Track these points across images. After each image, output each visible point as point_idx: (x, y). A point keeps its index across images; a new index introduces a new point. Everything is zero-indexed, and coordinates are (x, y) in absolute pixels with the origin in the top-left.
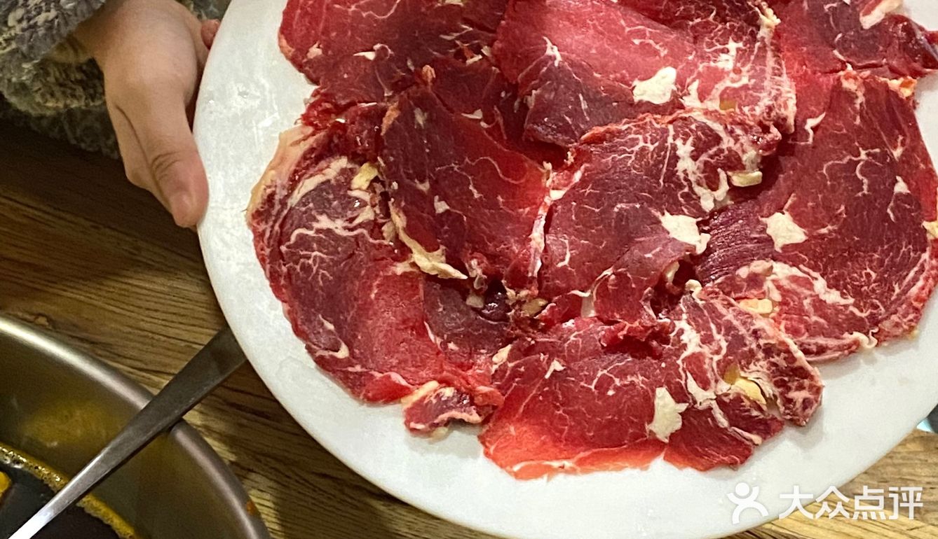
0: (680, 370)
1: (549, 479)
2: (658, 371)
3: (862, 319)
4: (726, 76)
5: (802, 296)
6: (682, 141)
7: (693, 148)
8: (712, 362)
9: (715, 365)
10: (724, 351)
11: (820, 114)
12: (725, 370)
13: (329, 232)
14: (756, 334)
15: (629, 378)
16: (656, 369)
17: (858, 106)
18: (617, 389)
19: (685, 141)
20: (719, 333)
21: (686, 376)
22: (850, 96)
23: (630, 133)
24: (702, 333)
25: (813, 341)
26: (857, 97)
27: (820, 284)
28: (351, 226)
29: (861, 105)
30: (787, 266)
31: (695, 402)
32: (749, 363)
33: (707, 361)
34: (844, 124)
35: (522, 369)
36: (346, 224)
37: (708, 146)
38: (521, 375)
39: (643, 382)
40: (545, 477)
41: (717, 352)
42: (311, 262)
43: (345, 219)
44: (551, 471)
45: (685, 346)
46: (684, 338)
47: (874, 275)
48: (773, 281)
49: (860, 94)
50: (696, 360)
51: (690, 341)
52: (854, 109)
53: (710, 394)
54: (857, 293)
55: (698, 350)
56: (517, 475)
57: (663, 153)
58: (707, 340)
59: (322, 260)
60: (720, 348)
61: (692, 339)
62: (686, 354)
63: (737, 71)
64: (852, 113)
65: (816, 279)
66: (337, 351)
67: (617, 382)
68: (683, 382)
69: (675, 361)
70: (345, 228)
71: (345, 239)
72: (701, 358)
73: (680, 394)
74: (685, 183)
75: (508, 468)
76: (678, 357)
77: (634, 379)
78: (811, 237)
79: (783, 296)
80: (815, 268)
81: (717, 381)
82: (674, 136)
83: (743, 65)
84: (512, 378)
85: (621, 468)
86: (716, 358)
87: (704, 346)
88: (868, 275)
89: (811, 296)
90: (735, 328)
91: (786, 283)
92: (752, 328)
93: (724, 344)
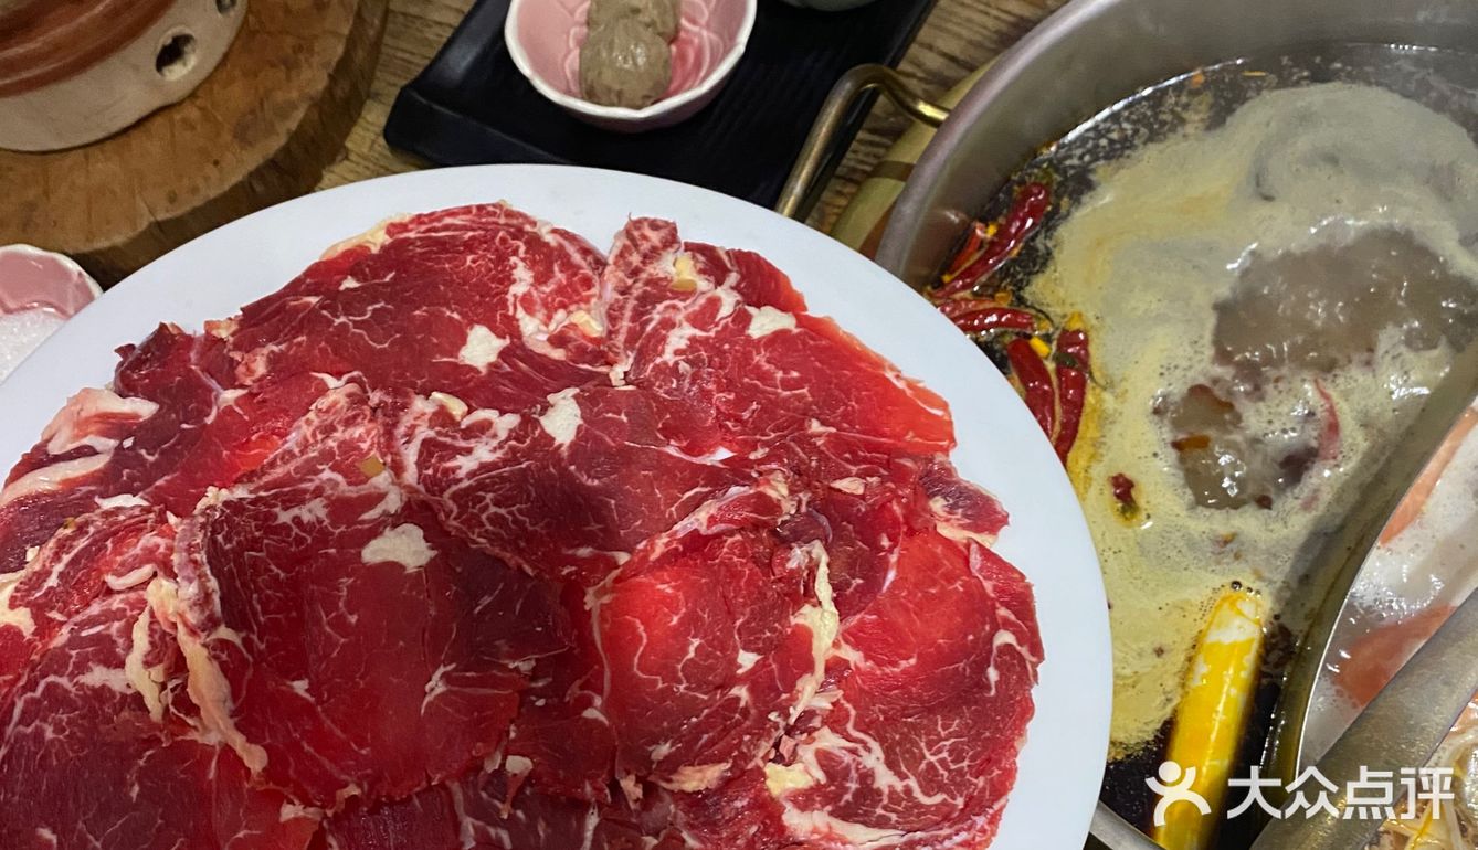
0: (719, 328)
1: (919, 382)
2: (737, 347)
3: (525, 243)
4: (333, 498)
5: (543, 295)
6: (458, 471)
7: (458, 456)
8: (686, 308)
9: (688, 302)
10: (668, 303)
11: (316, 378)
12: (686, 293)
13: (891, 764)
14: (625, 291)
15: (767, 367)
16: (736, 351)
17: (283, 347)
18: (786, 371)
19: (454, 470)
20: (650, 320)
21: (721, 319)
22: (273, 360)
23: (486, 531)
24: (664, 332)
25: (583, 264)
26: (272, 352)
27: (518, 289)
28: (859, 746)
29: (280, 344)
30: (521, 323)
31: (738, 303)
32: (661, 279)
33: (690, 310)
34: (314, 349)
35: (847, 455)
36: (862, 752)
37: (444, 446)
38: (854, 453)
39: (759, 353)
40: (921, 385)
41: (674, 307)
42: (945, 755)
43: (860, 759)
44: (911, 385)
45: (693, 339)
46: (683, 344)
47: (470, 258)
48: (547, 325)
49: (265, 351)
50: (697, 320)
51: (681, 337)
52: (289, 348)
53: (721, 292)
54: (502, 259)
55: (685, 324)
56: (944, 406)
57: (488, 481)
58: (668, 324)
59: (930, 745)
60: (667, 307)
61: (679, 338)
62: (699, 333)
63: (318, 492)
64: (294, 348)
65: (515, 296)
66: (1009, 645)
67: (780, 375)
68: (730, 319)
69: (713, 339)
70: (869, 750)
71: (881, 740)
72: (692, 317)
73: (742, 319)
74: (506, 446)
75: (946, 418)
76: (708, 338)
77: (763, 363)
78: (471, 323)
79: (556, 310)
80: (504, 304)
81: (703, 293)
82: (456, 484)
83: (305, 491)
84: (865, 460)
85: (849, 335)
86: (681, 304)
87: (677, 322)
88: (474, 261)
89: (536, 289)
90: (635, 309)
91: (541, 314)
92: (621, 297)
93: (660, 307)
